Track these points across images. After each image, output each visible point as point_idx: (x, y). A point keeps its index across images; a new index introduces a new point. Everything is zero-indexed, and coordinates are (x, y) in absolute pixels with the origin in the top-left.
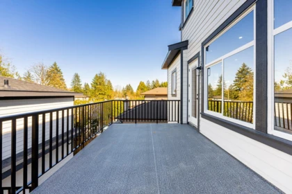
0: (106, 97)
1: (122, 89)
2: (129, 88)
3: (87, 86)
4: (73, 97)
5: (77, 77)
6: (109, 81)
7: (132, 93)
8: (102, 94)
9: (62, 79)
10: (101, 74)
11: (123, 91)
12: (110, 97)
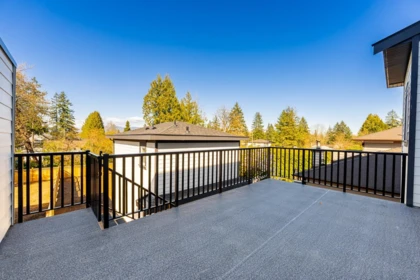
0: (295, 143)
1: (326, 130)
2: (341, 129)
3: (270, 127)
4: (239, 141)
5: (258, 116)
6: (303, 119)
7: (348, 137)
8: (290, 139)
9: (243, 121)
10: (288, 109)
11: (329, 133)
12: (303, 144)
